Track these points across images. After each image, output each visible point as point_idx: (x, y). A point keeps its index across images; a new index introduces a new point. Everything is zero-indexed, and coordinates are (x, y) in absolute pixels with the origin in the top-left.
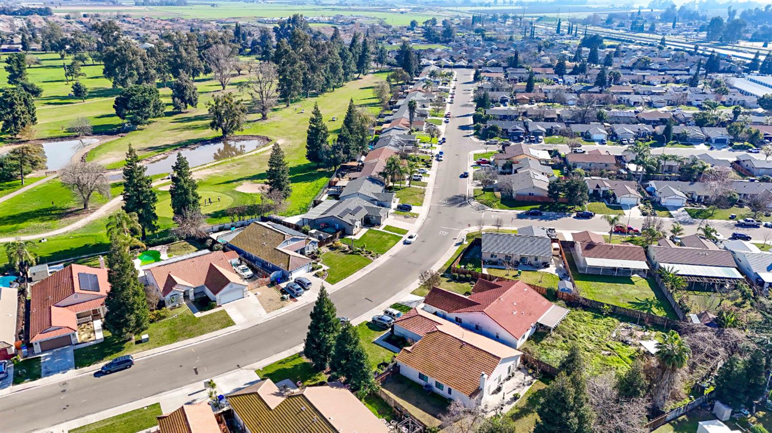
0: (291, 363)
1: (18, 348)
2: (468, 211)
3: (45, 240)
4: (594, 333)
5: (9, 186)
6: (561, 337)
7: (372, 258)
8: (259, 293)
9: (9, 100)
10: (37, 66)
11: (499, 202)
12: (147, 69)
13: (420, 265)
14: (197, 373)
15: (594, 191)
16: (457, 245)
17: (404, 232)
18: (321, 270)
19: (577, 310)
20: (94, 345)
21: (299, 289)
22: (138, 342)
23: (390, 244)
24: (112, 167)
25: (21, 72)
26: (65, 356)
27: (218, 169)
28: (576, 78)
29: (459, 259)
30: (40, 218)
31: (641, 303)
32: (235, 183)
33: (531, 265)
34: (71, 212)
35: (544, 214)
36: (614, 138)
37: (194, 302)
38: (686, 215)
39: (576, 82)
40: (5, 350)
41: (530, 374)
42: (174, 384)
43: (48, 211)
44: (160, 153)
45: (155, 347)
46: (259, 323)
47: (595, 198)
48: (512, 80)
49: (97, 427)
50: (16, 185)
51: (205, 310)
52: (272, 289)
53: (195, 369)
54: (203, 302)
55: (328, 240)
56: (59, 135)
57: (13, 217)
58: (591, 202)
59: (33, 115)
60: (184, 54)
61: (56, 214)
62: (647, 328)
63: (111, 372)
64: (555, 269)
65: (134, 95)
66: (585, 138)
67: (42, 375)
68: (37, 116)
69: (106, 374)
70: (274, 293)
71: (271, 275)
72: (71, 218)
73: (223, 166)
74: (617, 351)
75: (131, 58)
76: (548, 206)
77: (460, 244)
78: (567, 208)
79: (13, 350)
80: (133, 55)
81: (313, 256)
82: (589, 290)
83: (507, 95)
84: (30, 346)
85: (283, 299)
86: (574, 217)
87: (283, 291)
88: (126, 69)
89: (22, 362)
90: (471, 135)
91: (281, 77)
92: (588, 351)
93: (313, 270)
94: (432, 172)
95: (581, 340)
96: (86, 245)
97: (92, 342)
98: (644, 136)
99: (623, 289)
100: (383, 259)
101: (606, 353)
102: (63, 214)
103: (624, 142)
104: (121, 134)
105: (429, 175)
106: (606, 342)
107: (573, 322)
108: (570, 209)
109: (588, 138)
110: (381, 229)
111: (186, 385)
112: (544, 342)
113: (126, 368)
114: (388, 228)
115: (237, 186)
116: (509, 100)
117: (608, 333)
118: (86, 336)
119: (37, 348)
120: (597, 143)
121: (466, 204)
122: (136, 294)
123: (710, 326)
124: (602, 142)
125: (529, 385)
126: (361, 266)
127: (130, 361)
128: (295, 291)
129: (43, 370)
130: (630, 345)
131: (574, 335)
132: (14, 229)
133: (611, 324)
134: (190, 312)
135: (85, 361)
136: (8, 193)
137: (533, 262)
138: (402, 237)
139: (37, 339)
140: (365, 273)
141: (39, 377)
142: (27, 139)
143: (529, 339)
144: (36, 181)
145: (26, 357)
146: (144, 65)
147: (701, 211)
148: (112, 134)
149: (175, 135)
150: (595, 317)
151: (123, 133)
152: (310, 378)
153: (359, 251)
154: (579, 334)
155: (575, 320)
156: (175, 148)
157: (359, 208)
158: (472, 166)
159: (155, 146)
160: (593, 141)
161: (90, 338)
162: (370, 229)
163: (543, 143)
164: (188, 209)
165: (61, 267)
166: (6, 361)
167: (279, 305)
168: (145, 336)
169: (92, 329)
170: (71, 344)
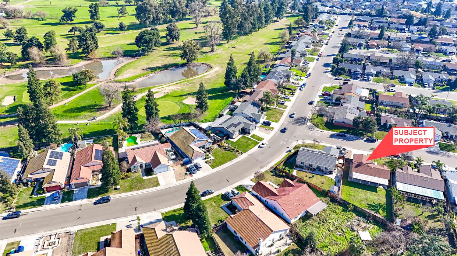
0: (179, 212)
1: (65, 185)
2: (302, 129)
3: (89, 124)
4: (338, 220)
5: (80, 88)
6: (319, 220)
7: (238, 155)
8: (175, 169)
9: (84, 38)
10: (107, 5)
11: (323, 125)
12: (157, 14)
13: (262, 162)
14: (136, 210)
15: (384, 124)
16: (288, 152)
17: (261, 139)
18: (209, 159)
19: (335, 205)
20: (97, 188)
21: (195, 170)
22: (115, 189)
23: (250, 147)
24: (128, 80)
25: (96, 13)
26: (84, 191)
27: (179, 86)
28: (418, 28)
29: (284, 162)
30: (89, 110)
31: (375, 206)
32: (184, 96)
33: (322, 171)
34: (103, 108)
35: (348, 136)
36: (420, 82)
37: (145, 170)
38: (437, 147)
39: (418, 31)
40: (60, 186)
41: (292, 239)
42: (125, 214)
43: (93, 106)
44: (153, 72)
45: (122, 193)
46: (171, 186)
47: (383, 129)
48: (374, 27)
49: (89, 231)
50: (82, 88)
51: (148, 176)
52: (183, 167)
53: (136, 208)
54: (149, 171)
55: (219, 141)
56: (108, 56)
57: (77, 108)
58: (380, 131)
59: (97, 44)
60: (178, 5)
61: (96, 108)
62: (370, 222)
63: (100, 203)
64: (336, 176)
65: (145, 36)
66: (401, 80)
67: (73, 200)
68: (99, 44)
69: (98, 204)
70: (183, 170)
71: (184, 160)
72: (102, 112)
73: (182, 84)
74: (345, 234)
75: (149, 8)
76: (352, 131)
77: (290, 151)
78: (362, 134)
79: (63, 186)
80: (150, 7)
81: (208, 150)
82: (348, 193)
83: (363, 42)
84: (70, 185)
85: (186, 174)
86: (365, 141)
87: (188, 170)
88: (147, 15)
89: (67, 192)
90: (329, 72)
91: (225, 26)
92: (329, 231)
93: (205, 159)
94: (293, 99)
95: (329, 224)
96: (105, 129)
97: (96, 186)
98: (442, 81)
99: (368, 195)
100: (244, 156)
101: (339, 233)
102: (100, 108)
103: (425, 85)
104: (137, 57)
105: (290, 100)
106: (342, 227)
107: (329, 212)
108: (365, 134)
109: (402, 81)
110: (249, 136)
111: (130, 215)
112: (307, 222)
113: (107, 202)
114: (253, 136)
115: (185, 99)
116: (364, 45)
117: (346, 221)
118: (94, 182)
119: (73, 186)
120: (407, 85)
121: (304, 124)
122: (114, 169)
123: (404, 229)
124: (411, 84)
125: (288, 245)
126: (230, 159)
127: (109, 199)
128: (193, 171)
129: (74, 197)
130: (355, 231)
131: (326, 220)
132: (77, 116)
133: (350, 216)
134: (141, 176)
135: (91, 196)
136: (78, 93)
137: (324, 170)
138: (259, 143)
139: (73, 182)
140: (232, 163)
141: (72, 200)
142: (92, 58)
143: (300, 219)
144: (92, 86)
145: (68, 189)
146: (156, 12)
147: (449, 145)
148: (133, 56)
149: (164, 60)
150: (344, 211)
151: (138, 56)
152: (184, 222)
153: (233, 150)
154: (329, 220)
155: (331, 211)
156: (161, 69)
157: (240, 123)
158: (319, 96)
159: (151, 67)
160: (405, 83)
161: (96, 183)
162: (243, 136)
163: (371, 82)
164: (152, 117)
165: (92, 141)
166: (60, 191)
167: (184, 178)
168: (118, 187)
169: (97, 179)
170: (87, 186)
